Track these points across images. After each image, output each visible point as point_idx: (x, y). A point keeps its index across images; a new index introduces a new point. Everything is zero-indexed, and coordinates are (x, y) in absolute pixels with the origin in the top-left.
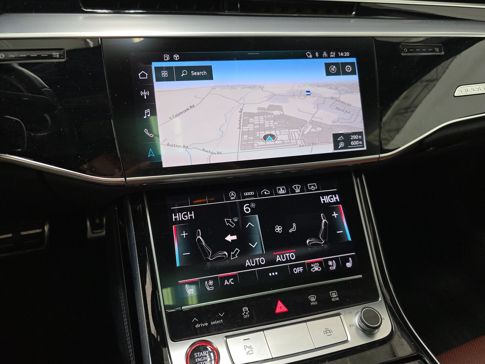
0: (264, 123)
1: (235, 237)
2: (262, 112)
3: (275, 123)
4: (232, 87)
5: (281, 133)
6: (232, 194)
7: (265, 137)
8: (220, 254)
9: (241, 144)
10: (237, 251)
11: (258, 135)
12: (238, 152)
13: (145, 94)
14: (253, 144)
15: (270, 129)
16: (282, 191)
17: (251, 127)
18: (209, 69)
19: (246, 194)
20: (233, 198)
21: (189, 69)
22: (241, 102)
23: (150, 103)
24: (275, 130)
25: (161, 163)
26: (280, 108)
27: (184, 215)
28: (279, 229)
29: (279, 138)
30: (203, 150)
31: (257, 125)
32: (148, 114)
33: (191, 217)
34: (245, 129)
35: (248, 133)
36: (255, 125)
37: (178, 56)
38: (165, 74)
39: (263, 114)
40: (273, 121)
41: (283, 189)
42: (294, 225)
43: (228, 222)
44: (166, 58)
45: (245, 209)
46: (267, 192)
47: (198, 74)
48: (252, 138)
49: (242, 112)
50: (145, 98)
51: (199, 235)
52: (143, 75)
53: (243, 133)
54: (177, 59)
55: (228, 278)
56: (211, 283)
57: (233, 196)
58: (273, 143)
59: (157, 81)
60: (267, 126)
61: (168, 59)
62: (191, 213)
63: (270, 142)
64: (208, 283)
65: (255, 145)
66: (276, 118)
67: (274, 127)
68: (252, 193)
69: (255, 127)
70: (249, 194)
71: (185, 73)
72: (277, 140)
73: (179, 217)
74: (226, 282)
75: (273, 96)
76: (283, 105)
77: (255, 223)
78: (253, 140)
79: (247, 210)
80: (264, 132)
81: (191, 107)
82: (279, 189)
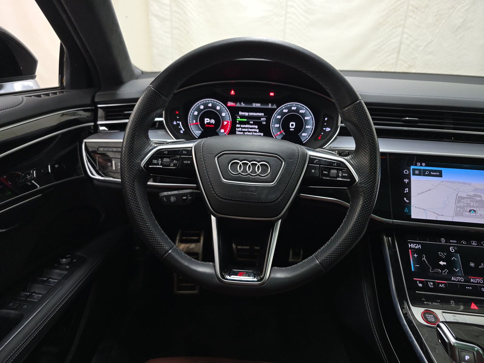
0: (470, 203)
1: (445, 263)
2: (469, 197)
3: (476, 204)
4: (453, 182)
5: (480, 210)
6: (443, 240)
7: (470, 211)
8: (436, 270)
9: (455, 213)
10: (446, 271)
11: (466, 209)
12: (453, 217)
13: (406, 181)
14: (463, 213)
15: (473, 207)
16: (474, 244)
17: (462, 204)
18: (440, 172)
19: (451, 241)
20: (443, 242)
21: (430, 171)
22: (457, 190)
23: (409, 185)
24: (476, 207)
25: (411, 216)
26: (480, 197)
27: (415, 245)
28: (472, 264)
29: (479, 212)
30: (434, 212)
31: (465, 203)
32: (407, 190)
33: (419, 247)
34: (459, 205)
35: (460, 207)
36: (464, 203)
37: (424, 164)
38: (417, 172)
39: (470, 198)
40: (475, 203)
41: (475, 243)
42: (482, 264)
43: (441, 254)
44: (418, 165)
45: (451, 249)
46: (465, 243)
47: (435, 174)
48: (462, 210)
49: (458, 196)
50: (406, 183)
51: (424, 258)
52: (406, 172)
53: (457, 207)
54: (424, 165)
55: (442, 284)
56: (432, 284)
57: (443, 241)
58: (475, 215)
59: (413, 175)
60: (472, 205)
61: (419, 165)
62: (419, 245)
63: (472, 214)
64: (430, 283)
65: (464, 214)
66: (477, 202)
67: (476, 206)
68: (455, 241)
69: (465, 204)
70: (453, 242)
71: (427, 172)
72: (478, 213)
73: (413, 246)
74: (440, 285)
75: (476, 189)
76: (482, 195)
77: (457, 258)
78: (463, 211)
79: (452, 250)
80: (469, 208)
81: (429, 190)
82: (473, 242)
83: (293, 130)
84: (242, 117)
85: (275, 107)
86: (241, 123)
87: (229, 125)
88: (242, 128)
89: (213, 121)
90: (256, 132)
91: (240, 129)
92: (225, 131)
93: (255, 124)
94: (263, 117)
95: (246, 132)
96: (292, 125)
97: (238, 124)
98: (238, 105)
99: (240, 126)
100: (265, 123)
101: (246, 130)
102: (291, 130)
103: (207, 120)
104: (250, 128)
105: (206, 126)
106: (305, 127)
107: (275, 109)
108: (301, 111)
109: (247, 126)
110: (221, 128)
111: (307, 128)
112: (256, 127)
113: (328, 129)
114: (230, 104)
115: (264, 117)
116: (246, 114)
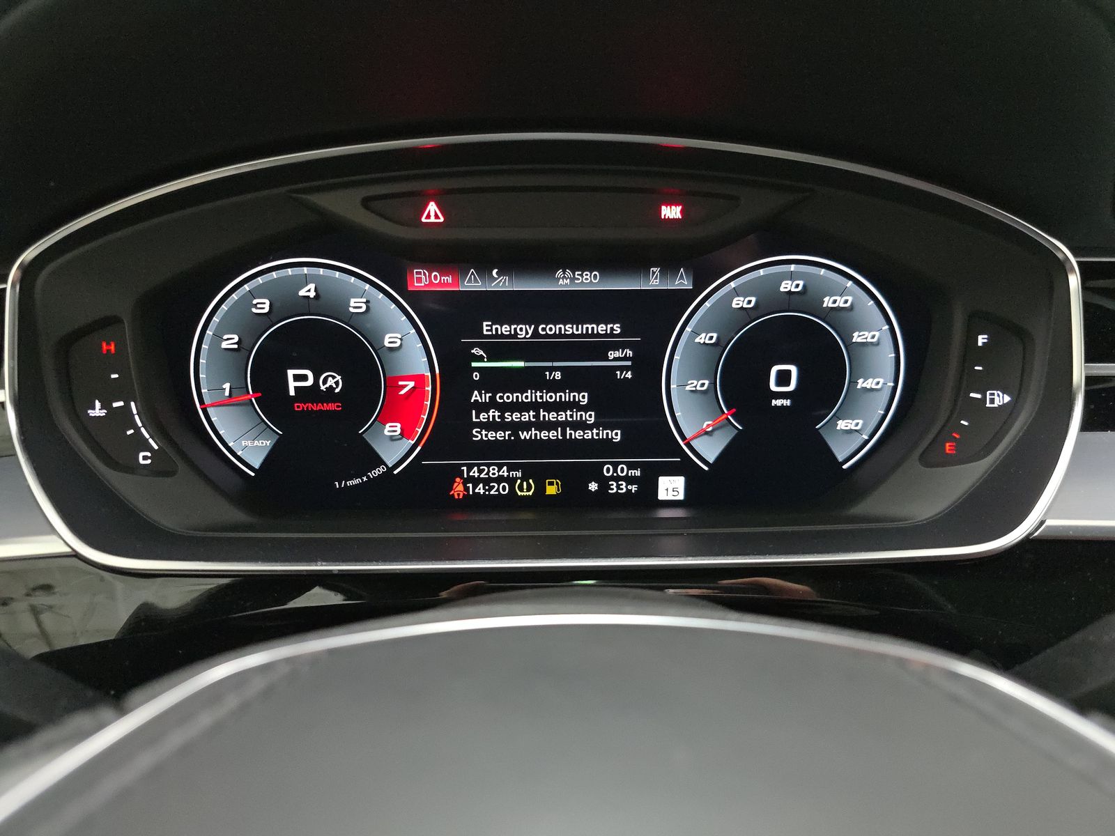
83: (787, 402)
84: (498, 349)
85: (683, 282)
86: (495, 381)
87: (424, 393)
88: (503, 408)
89: (333, 381)
90: (578, 425)
91: (494, 414)
92: (405, 434)
93: (572, 380)
94: (615, 346)
95: (527, 426)
96: (784, 378)
97: (480, 386)
98: (472, 283)
99: (493, 399)
100: (629, 375)
101: (528, 416)
102: (777, 402)
103: (296, 379)
104: (549, 407)
105: (298, 407)
106: (853, 382)
107: (687, 297)
108: (828, 302)
109: (529, 396)
110: (383, 419)
111: (865, 389)
112: (583, 397)
113: (1000, 399)
114: (423, 279)
115: (623, 346)
116: (524, 332)
